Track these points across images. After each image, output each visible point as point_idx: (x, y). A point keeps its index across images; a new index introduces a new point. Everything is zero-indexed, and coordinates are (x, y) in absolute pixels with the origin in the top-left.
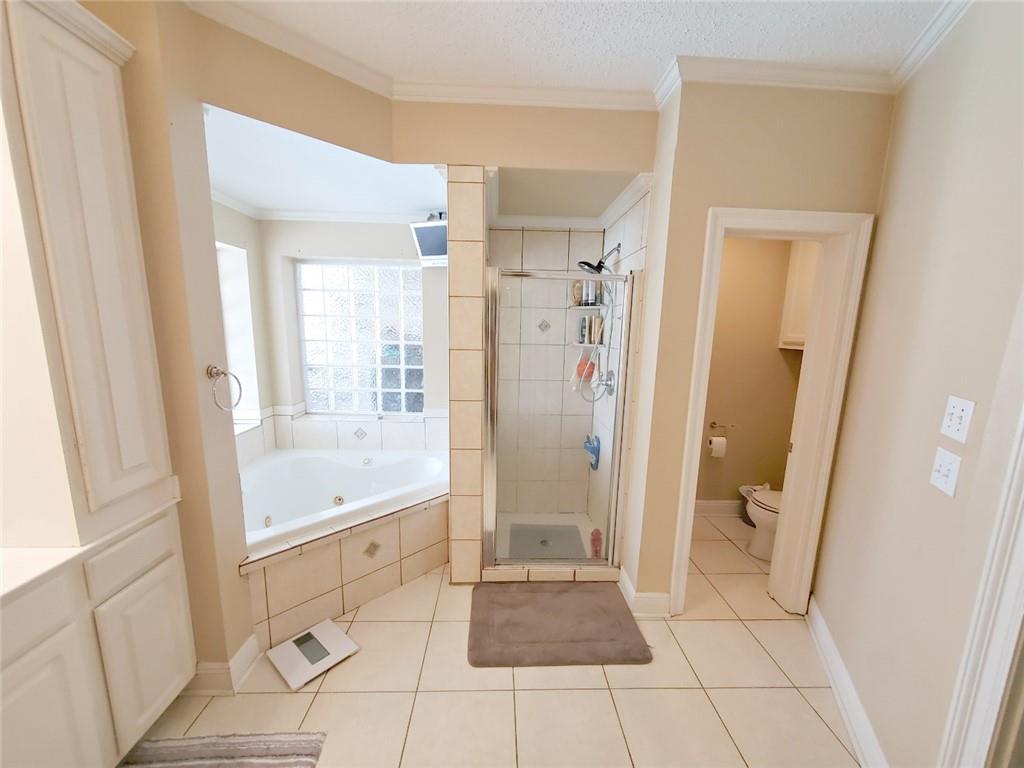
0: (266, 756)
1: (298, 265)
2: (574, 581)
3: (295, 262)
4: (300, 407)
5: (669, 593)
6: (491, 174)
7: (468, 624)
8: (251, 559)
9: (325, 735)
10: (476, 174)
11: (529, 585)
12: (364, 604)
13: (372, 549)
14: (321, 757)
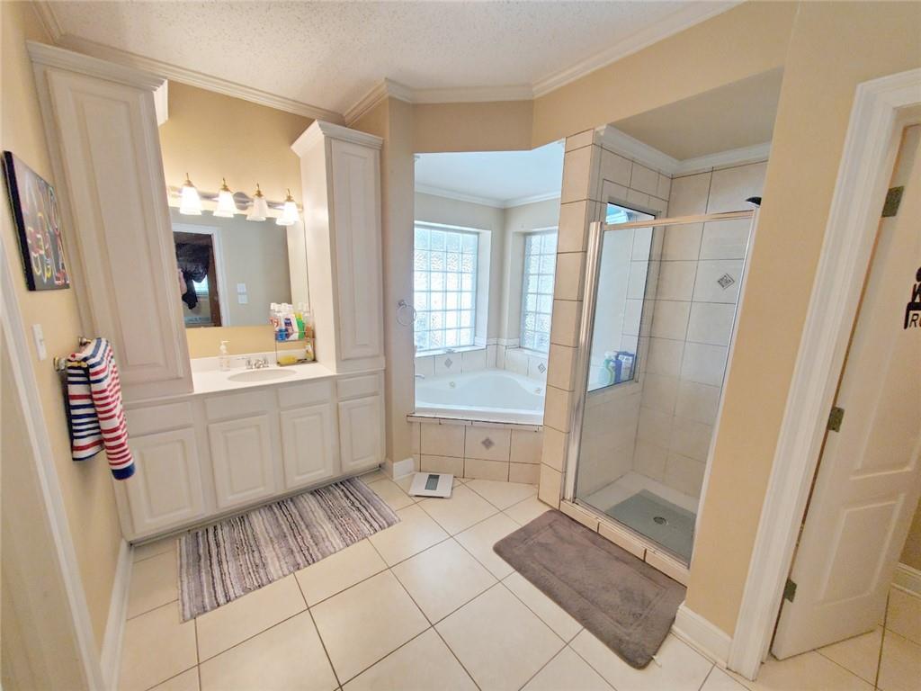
0: (377, 510)
1: (528, 237)
2: (644, 561)
3: (527, 235)
4: (516, 341)
5: (732, 637)
6: (602, 134)
7: (520, 527)
8: (416, 415)
9: (400, 520)
10: (588, 138)
11: (595, 536)
12: (479, 479)
13: (488, 443)
14: (391, 528)
